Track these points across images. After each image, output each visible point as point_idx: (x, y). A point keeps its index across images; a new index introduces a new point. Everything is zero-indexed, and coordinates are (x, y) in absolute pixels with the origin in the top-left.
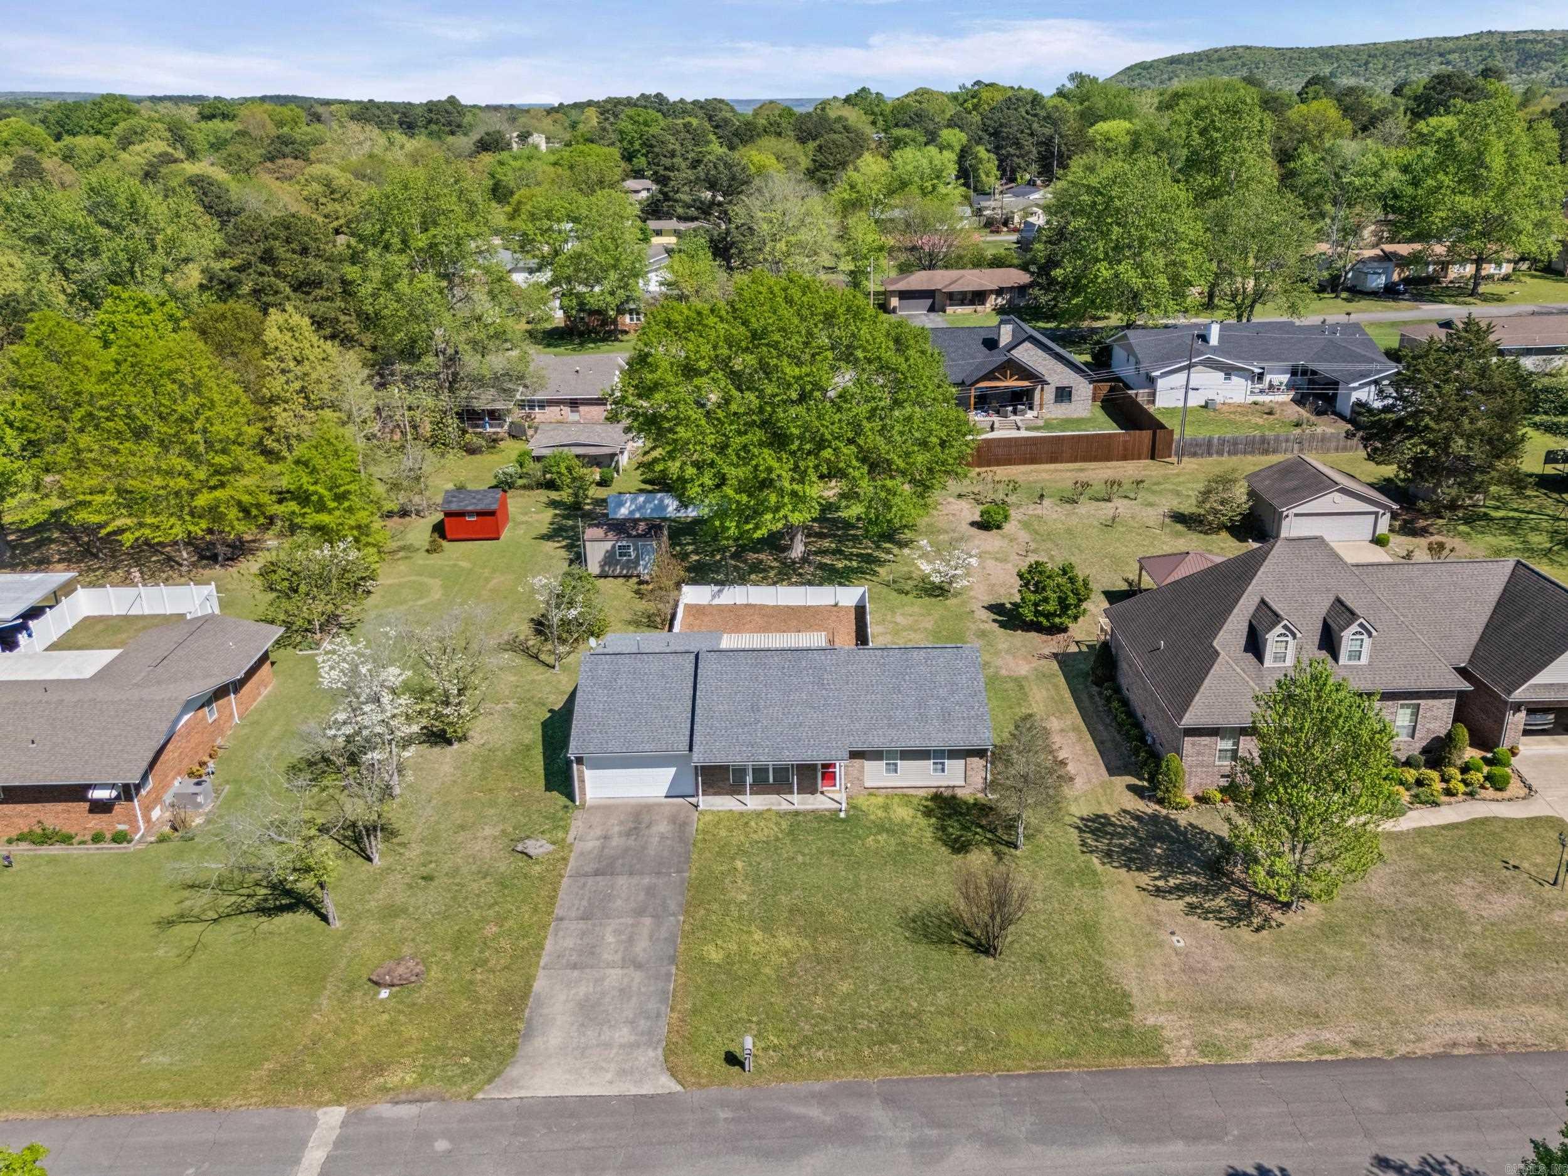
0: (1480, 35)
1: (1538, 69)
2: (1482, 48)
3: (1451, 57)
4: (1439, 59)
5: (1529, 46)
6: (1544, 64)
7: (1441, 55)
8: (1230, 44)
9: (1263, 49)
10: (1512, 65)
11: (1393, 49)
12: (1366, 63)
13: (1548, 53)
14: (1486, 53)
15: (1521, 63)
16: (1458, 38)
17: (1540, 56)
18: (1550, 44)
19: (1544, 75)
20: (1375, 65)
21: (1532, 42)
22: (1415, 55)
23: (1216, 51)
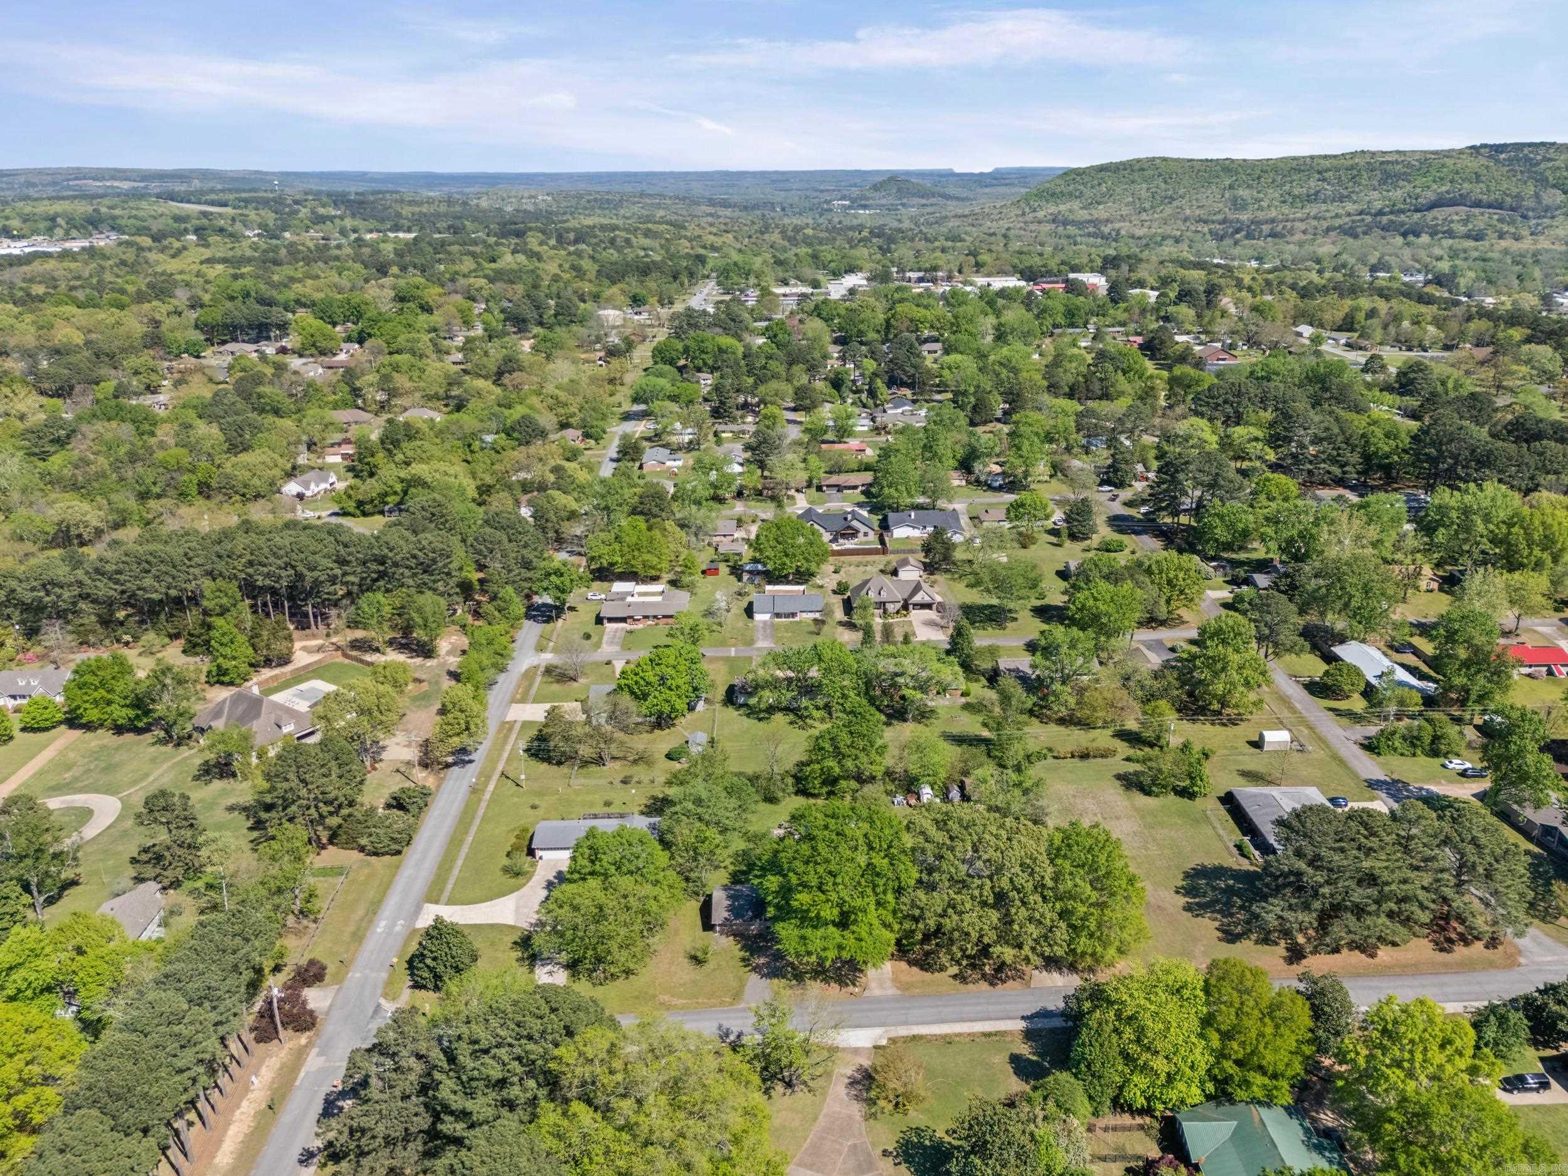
0: (1354, 154)
1: (1396, 187)
2: (1352, 168)
3: (1327, 175)
4: (1317, 176)
5: (1390, 167)
6: (1401, 183)
7: (1319, 173)
8: (1150, 155)
9: (1177, 160)
10: (1375, 183)
11: (1282, 165)
12: (1259, 178)
13: (1405, 173)
14: (1355, 172)
15: (1383, 182)
16: (1335, 157)
17: (1398, 176)
18: (1409, 165)
19: (1399, 192)
20: (1266, 179)
21: (1392, 163)
22: (1300, 171)
23: (1139, 161)
